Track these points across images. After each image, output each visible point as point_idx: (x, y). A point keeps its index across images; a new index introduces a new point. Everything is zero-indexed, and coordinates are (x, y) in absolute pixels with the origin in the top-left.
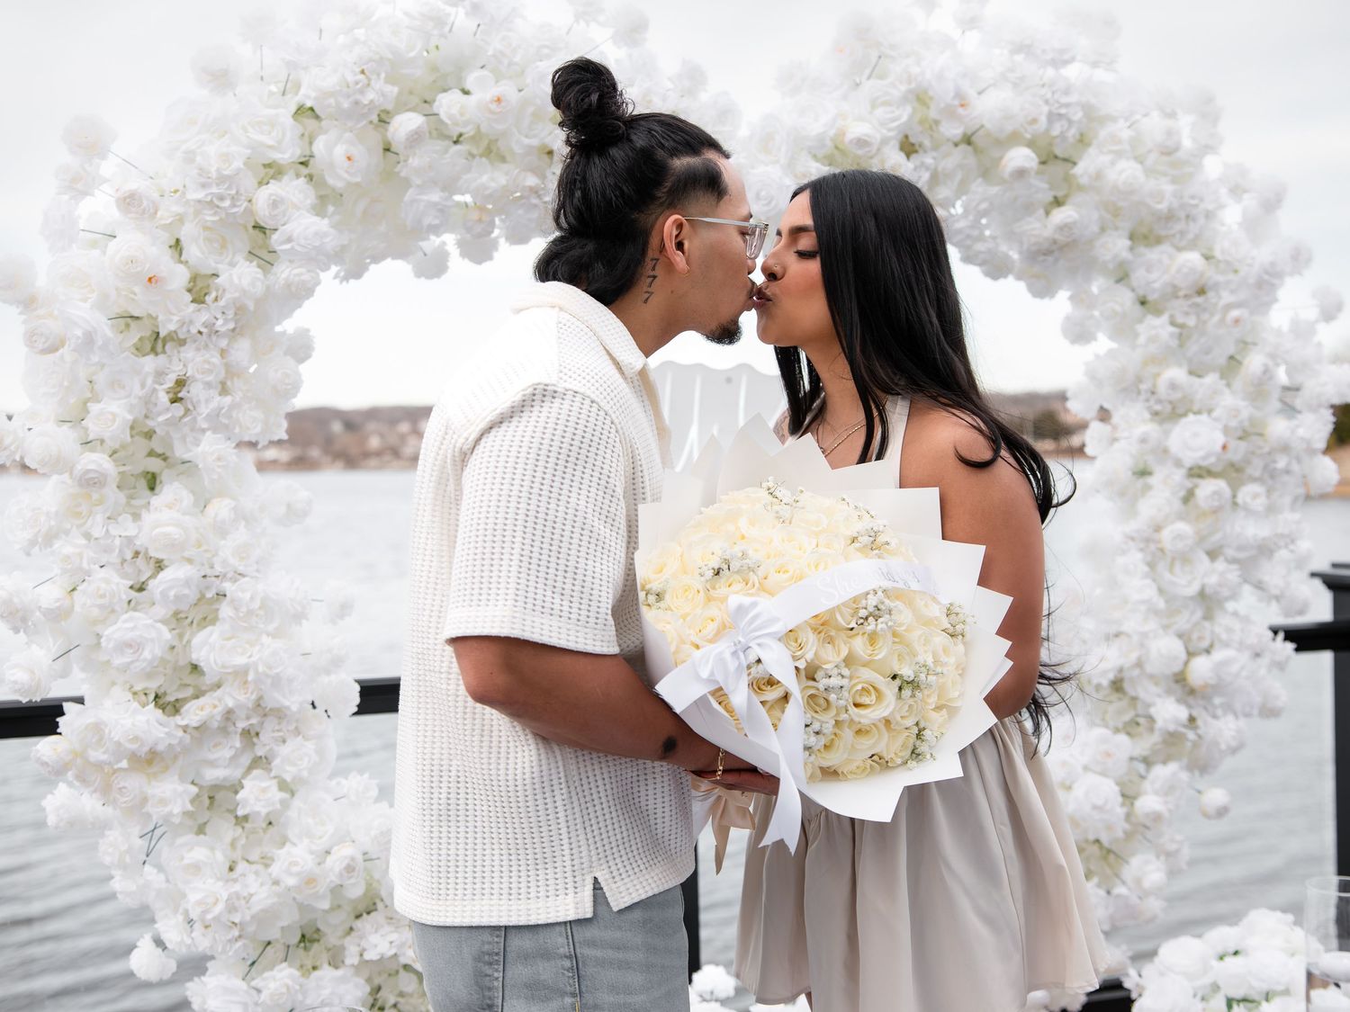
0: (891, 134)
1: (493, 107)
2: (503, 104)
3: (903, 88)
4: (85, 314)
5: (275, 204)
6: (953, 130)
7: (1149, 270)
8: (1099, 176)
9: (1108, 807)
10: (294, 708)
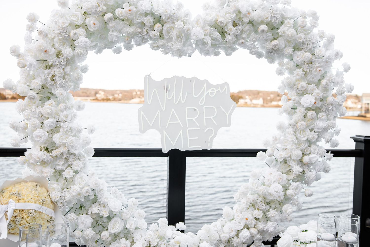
0: (230, 21)
1: (129, 12)
2: (131, 11)
3: (233, 9)
4: (30, 59)
5: (75, 34)
6: (246, 20)
7: (298, 57)
8: (284, 32)
9: (279, 192)
10: (77, 153)
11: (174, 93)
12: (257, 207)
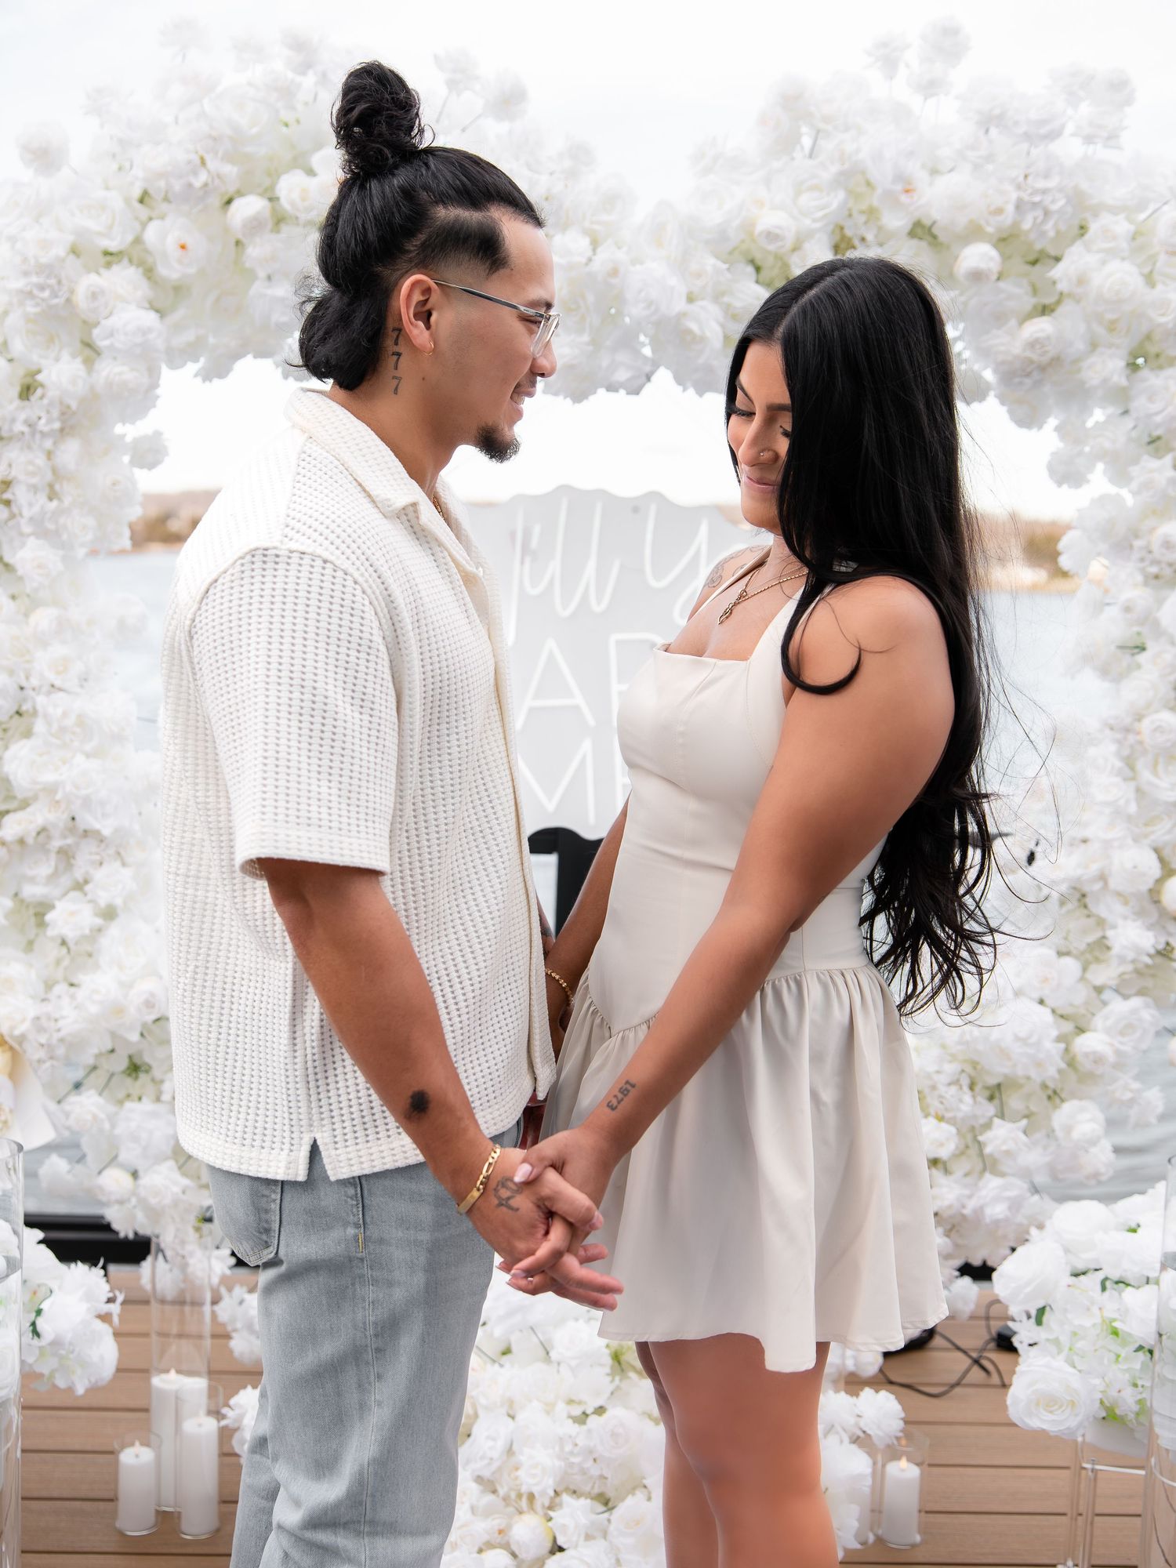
0: (818, 225)
3: (834, 169)
5: (94, 296)
6: (895, 221)
7: (1151, 399)
8: (1081, 281)
9: (1033, 1040)
10: (106, 832)
11: (555, 567)
12: (934, 1104)
